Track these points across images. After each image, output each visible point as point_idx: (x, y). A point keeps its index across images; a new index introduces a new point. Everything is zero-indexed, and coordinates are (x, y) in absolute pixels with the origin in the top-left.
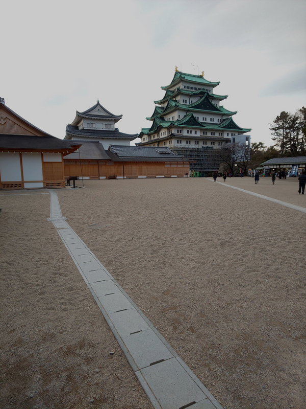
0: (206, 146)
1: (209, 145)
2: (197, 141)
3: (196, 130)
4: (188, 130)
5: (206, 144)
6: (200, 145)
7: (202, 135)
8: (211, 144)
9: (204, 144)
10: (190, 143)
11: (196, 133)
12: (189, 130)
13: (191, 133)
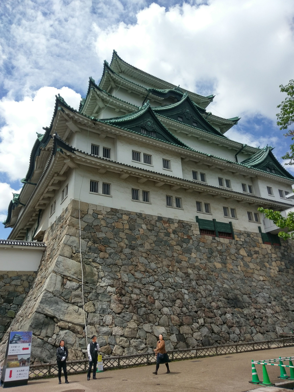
0: (209, 218)
1: (218, 215)
2: (174, 196)
3: (167, 157)
4: (137, 149)
5: (208, 211)
6: (188, 213)
7: (190, 178)
8: (226, 214)
9: (199, 209)
10: (146, 199)
11: (166, 164)
12: (143, 151)
13: (148, 160)
